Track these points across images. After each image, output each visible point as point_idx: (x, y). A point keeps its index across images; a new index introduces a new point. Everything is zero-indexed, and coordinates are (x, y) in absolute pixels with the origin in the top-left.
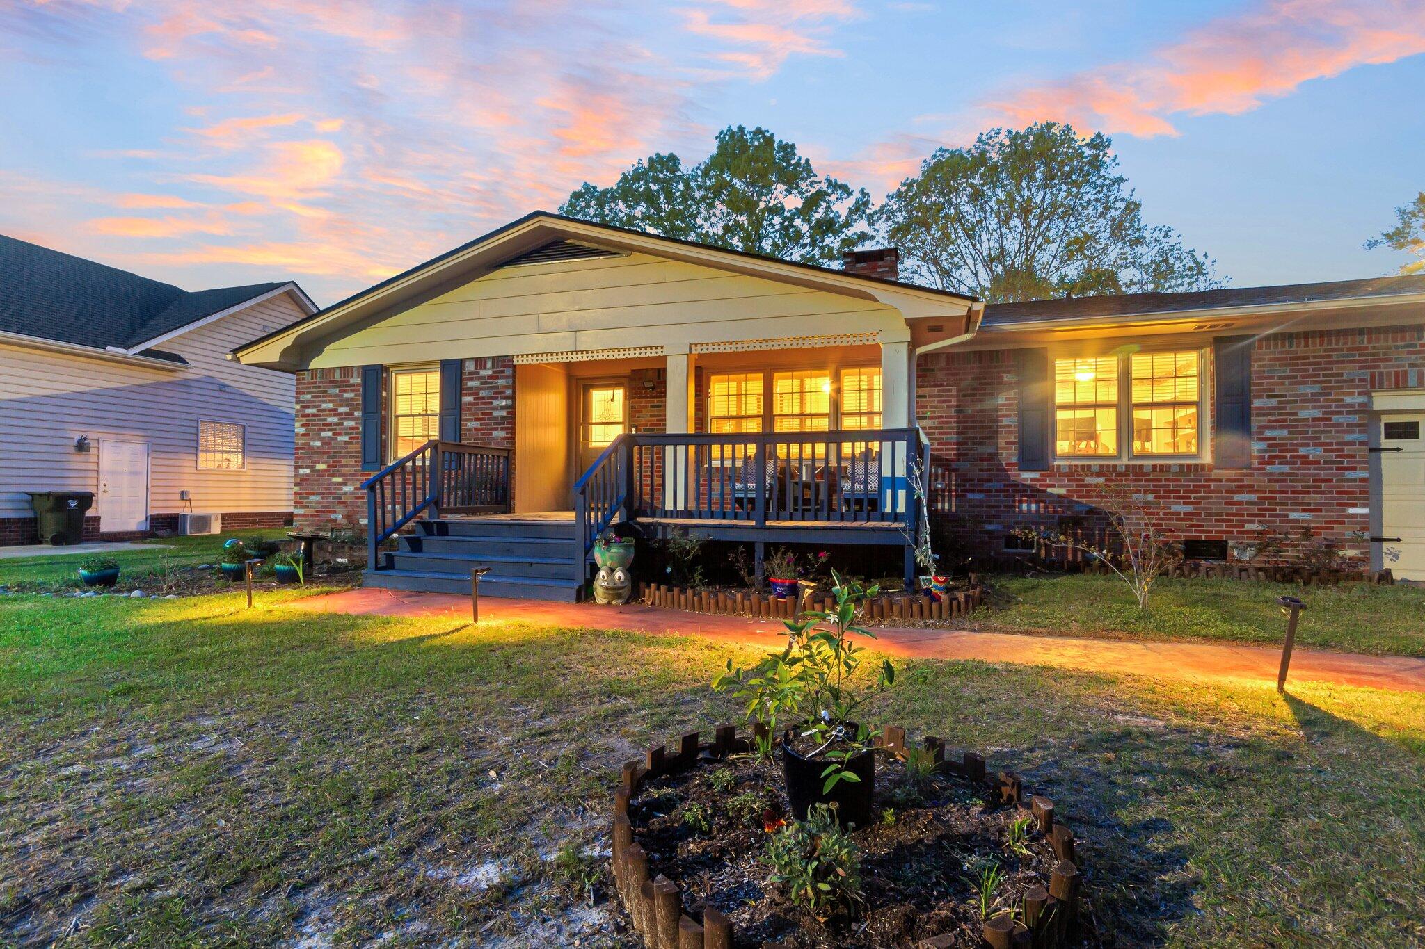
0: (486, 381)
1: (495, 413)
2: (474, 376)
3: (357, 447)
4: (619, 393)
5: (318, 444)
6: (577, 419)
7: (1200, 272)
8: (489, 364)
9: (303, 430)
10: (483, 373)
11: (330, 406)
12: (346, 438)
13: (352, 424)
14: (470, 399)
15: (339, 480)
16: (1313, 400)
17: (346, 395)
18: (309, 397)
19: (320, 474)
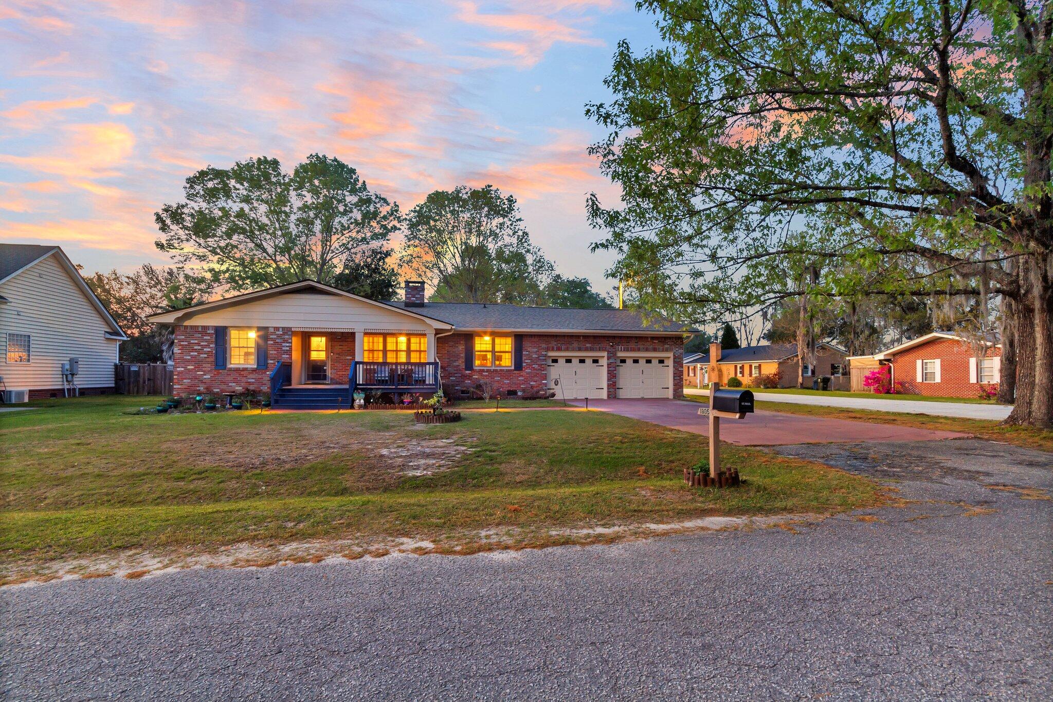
0: (279, 336)
1: (284, 348)
2: (272, 334)
3: (213, 359)
4: (324, 339)
5: (189, 357)
6: (306, 348)
7: (552, 270)
8: (281, 330)
9: (180, 351)
10: (277, 333)
11: (196, 342)
12: (206, 356)
13: (209, 350)
14: (272, 342)
15: (202, 373)
16: (535, 353)
17: (205, 338)
18: (183, 337)
19: (190, 370)
